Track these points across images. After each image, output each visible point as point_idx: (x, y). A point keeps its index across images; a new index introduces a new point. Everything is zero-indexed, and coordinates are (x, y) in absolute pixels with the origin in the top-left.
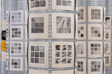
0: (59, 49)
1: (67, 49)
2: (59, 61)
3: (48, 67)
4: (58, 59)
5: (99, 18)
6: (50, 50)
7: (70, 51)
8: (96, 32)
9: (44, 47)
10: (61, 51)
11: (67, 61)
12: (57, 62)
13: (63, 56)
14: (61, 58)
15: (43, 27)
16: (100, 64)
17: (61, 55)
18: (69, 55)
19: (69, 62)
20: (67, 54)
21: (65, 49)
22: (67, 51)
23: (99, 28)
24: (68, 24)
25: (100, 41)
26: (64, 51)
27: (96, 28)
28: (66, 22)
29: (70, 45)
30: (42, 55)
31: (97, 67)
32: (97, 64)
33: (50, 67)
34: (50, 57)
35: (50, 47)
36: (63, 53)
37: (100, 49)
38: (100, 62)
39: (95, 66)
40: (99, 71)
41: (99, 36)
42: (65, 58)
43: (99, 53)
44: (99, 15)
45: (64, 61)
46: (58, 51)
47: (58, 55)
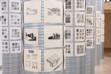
0: (78, 31)
1: (82, 31)
2: (78, 38)
3: (72, 41)
4: (78, 37)
5: (91, 13)
6: (74, 32)
7: (83, 32)
8: (90, 22)
9: (70, 30)
10: (79, 32)
11: (82, 38)
12: (77, 38)
13: (80, 35)
14: (79, 36)
15: (70, 19)
16: (92, 41)
17: (79, 34)
18: (83, 34)
19: (83, 38)
20: (82, 34)
21: (81, 31)
22: (82, 32)
23: (91, 19)
24: (83, 18)
25: (92, 27)
26: (81, 32)
27: (90, 19)
28: (81, 17)
29: (83, 29)
30: (69, 34)
31: (90, 44)
32: (90, 42)
33: (74, 41)
34: (74, 36)
35: (74, 30)
36: (80, 33)
37: (92, 33)
38: (92, 40)
39: (89, 43)
40: (91, 46)
41: (91, 24)
42: (81, 36)
43: (92, 35)
44: (92, 11)
45: (80, 37)
46: (78, 32)
47: (78, 34)
